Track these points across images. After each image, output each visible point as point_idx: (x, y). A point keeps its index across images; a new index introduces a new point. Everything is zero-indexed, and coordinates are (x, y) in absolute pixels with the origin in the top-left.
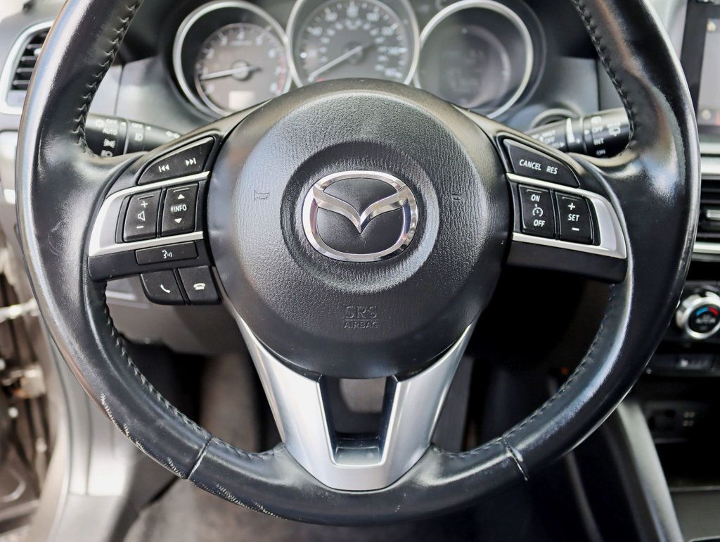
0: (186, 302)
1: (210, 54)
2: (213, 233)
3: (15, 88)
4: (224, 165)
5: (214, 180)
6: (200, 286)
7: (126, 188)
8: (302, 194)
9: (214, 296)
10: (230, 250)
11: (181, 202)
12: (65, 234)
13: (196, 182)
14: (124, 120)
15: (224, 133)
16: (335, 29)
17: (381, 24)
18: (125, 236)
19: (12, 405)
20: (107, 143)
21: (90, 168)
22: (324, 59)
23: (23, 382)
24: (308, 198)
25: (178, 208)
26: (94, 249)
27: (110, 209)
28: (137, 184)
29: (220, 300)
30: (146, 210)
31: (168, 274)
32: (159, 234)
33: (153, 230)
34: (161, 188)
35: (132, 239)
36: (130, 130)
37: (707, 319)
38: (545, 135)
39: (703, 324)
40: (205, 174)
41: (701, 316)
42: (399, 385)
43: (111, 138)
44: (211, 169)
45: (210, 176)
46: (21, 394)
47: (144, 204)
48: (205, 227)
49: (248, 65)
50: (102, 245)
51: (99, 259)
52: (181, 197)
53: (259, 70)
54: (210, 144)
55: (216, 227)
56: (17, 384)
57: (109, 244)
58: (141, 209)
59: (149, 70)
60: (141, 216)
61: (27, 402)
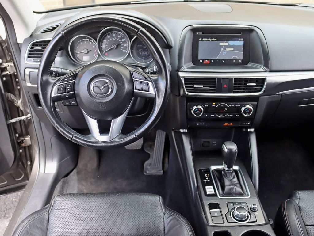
0: (71, 106)
1: (78, 47)
2: (76, 92)
3: (29, 57)
4: (77, 79)
5: (76, 82)
6: (73, 103)
7: (59, 83)
8: (91, 84)
9: (76, 104)
10: (79, 95)
11: (69, 86)
12: (47, 93)
13: (72, 82)
14: (57, 68)
15: (77, 72)
16: (110, 40)
17: (121, 38)
18: (59, 93)
19: (20, 149)
20: (54, 73)
21: (52, 80)
22: (107, 48)
23: (24, 141)
24: (92, 85)
25: (69, 87)
26: (53, 96)
27: (55, 88)
28: (61, 83)
29: (77, 105)
30: (63, 88)
31: (67, 100)
32: (65, 92)
33: (64, 92)
34: (65, 84)
35: (60, 93)
36: (59, 70)
37: (198, 112)
38: (150, 69)
39: (197, 113)
40: (74, 81)
41: (196, 111)
42: (112, 120)
43: (54, 72)
44: (75, 80)
45: (75, 81)
46: (23, 145)
47: (62, 87)
48: (74, 91)
49: (87, 50)
50: (54, 95)
51: (54, 97)
52: (69, 85)
53: (90, 51)
54: (75, 74)
55: (76, 91)
56: (22, 142)
57: (56, 94)
58: (62, 88)
59: (62, 53)
60: (62, 89)
61: (25, 147)
